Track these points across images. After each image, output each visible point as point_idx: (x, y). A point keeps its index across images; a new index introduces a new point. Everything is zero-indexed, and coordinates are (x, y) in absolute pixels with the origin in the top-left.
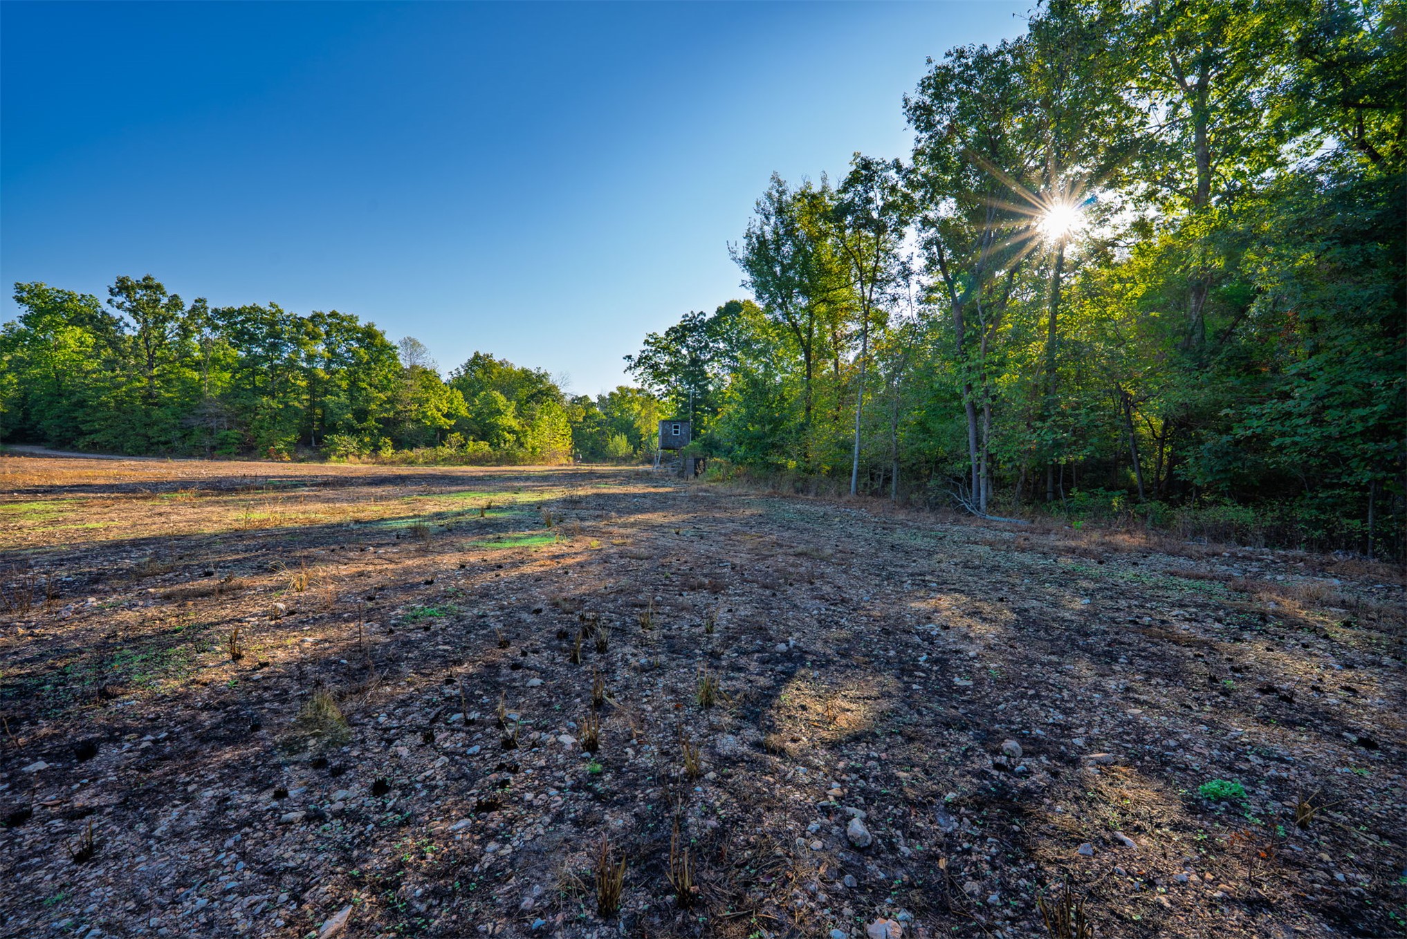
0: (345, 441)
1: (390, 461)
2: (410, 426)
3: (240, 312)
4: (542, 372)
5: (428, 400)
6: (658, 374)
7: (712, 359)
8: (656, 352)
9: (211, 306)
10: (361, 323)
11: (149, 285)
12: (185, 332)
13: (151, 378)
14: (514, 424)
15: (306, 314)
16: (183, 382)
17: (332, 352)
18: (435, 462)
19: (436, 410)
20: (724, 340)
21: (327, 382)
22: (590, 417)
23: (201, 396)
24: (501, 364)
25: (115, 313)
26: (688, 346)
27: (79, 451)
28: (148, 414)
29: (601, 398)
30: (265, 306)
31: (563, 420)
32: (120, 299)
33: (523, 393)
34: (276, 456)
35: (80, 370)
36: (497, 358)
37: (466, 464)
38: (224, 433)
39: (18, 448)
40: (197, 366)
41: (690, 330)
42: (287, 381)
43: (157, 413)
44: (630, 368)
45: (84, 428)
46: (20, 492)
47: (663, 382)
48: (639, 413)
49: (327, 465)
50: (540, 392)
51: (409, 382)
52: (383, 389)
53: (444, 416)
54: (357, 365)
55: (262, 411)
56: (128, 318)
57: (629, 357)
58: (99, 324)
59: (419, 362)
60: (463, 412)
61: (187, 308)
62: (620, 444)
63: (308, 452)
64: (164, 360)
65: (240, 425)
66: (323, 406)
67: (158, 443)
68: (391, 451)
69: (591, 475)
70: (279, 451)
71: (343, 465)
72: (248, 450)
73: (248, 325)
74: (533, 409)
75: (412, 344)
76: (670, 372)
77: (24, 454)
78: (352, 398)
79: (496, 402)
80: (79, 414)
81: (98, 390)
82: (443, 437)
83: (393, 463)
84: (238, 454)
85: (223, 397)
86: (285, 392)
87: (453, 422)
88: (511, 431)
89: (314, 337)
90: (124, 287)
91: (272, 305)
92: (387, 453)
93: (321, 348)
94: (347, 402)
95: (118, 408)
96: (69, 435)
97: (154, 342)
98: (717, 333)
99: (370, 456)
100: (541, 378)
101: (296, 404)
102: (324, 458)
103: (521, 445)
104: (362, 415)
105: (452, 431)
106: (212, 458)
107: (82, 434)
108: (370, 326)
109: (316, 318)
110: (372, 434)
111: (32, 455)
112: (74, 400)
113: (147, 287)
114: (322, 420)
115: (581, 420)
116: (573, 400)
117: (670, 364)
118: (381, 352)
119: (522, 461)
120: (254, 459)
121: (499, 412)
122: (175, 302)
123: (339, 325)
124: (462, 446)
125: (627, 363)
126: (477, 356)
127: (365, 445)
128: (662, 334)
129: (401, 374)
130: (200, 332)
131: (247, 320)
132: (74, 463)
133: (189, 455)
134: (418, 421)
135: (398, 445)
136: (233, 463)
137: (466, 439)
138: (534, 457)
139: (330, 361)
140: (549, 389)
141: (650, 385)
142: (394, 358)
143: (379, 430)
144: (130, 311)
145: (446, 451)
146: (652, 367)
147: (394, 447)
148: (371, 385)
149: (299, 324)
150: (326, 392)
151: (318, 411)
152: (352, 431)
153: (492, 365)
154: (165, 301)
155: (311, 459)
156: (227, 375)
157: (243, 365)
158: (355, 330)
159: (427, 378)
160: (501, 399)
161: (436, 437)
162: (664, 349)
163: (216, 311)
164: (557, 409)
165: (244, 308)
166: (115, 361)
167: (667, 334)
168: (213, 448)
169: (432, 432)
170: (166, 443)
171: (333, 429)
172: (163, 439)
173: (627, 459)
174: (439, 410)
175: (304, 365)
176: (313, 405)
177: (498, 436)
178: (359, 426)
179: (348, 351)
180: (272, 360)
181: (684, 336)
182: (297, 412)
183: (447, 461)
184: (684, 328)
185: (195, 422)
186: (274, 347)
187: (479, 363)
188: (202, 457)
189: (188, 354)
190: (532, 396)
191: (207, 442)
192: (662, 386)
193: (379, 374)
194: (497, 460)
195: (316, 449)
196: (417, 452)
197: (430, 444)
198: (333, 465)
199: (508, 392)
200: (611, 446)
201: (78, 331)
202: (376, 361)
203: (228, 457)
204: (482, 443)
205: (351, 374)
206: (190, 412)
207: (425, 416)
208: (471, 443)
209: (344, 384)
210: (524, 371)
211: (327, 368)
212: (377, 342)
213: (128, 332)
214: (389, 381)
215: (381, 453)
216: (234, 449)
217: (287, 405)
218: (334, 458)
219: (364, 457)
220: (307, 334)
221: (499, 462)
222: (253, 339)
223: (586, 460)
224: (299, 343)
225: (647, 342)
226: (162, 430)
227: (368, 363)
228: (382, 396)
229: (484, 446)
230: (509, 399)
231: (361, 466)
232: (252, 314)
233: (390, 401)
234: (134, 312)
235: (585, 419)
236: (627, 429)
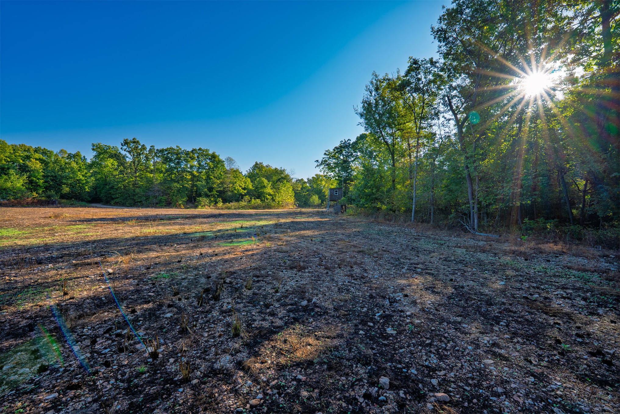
0: (204, 200)
1: (221, 208)
2: (230, 193)
3: (166, 150)
4: (283, 169)
5: (236, 183)
6: (330, 168)
7: (354, 160)
8: (330, 158)
9: (156, 148)
10: (211, 152)
11: (135, 142)
12: (147, 159)
13: (136, 177)
14: (271, 191)
15: (190, 150)
16: (147, 178)
17: (199, 164)
18: (239, 209)
19: (239, 186)
20: (360, 151)
21: (198, 176)
22: (304, 188)
23: (152, 183)
24: (267, 166)
25: (123, 153)
26: (343, 155)
27: (112, 205)
28: (134, 191)
29: (308, 179)
30: (175, 147)
31: (291, 189)
32: (125, 147)
33: (275, 178)
34: (178, 206)
35: (112, 175)
36: (265, 164)
37: (251, 209)
38: (160, 198)
39: (93, 205)
40: (152, 172)
41: (344, 148)
42: (183, 176)
43: (137, 190)
44: (318, 166)
45: (113, 196)
47: (332, 172)
48: (325, 186)
49: (197, 210)
50: (282, 178)
51: (229, 175)
52: (220, 178)
53: (243, 189)
54: (209, 169)
55: (173, 188)
56: (128, 155)
57: (317, 161)
58: (118, 157)
59: (233, 167)
60: (251, 187)
61: (148, 149)
62: (315, 199)
63: (191, 205)
64: (141, 170)
65: (167, 194)
66: (196, 186)
67: (137, 202)
68: (221, 204)
69: (301, 213)
70: (180, 205)
71: (203, 210)
72: (169, 204)
73: (169, 155)
74: (279, 185)
75: (230, 160)
76: (335, 167)
77: (93, 207)
78: (207, 183)
79: (263, 183)
80: (112, 191)
81: (118, 182)
82: (242, 198)
83: (222, 209)
84: (165, 206)
85: (160, 184)
86: (182, 181)
87: (246, 191)
88: (270, 195)
89: (193, 159)
90: (126, 143)
91: (177, 147)
92: (220, 204)
93: (196, 163)
94: (205, 184)
95: (124, 189)
96: (109, 199)
97: (136, 163)
98: (356, 149)
99: (213, 206)
100: (282, 172)
101: (187, 185)
102: (196, 207)
103: (274, 200)
104: (211, 189)
105: (245, 195)
106: (156, 207)
107: (113, 199)
108: (214, 153)
109: (193, 151)
110: (214, 197)
111: (96, 207)
112: (110, 186)
113: (134, 142)
114: (196, 192)
115: (300, 189)
116: (297, 181)
117: (335, 163)
118: (218, 163)
119: (274, 207)
120: (171, 208)
121: (264, 187)
122: (144, 148)
123: (202, 153)
124: (249, 201)
125: (316, 164)
126: (256, 164)
127: (212, 201)
128: (332, 150)
129: (226, 172)
133: (147, 207)
134: (232, 191)
135: (225, 201)
136: (163, 209)
137: (251, 198)
138: (279, 205)
139: (199, 168)
140: (286, 176)
141: (327, 173)
142: (223, 166)
143: (218, 195)
144: (128, 151)
145: (243, 203)
146: (327, 165)
147: (223, 202)
148: (214, 177)
149: (187, 153)
150: (198, 180)
151: (195, 188)
152: (207, 196)
153: (262, 167)
154: (140, 147)
155: (191, 207)
156: (162, 175)
157: (167, 171)
158: (208, 155)
159: (236, 173)
160: (265, 181)
161: (239, 198)
162: (333, 157)
163: (157, 150)
164: (288, 185)
165: (168, 148)
166: (124, 171)
167: (334, 150)
168: (157, 203)
169: (238, 196)
170: (140, 202)
171: (200, 195)
172: (139, 200)
173: (319, 206)
174: (240, 186)
175: (189, 170)
176: (193, 186)
177: (264, 197)
178: (210, 194)
179: (206, 164)
180: (177, 169)
181: (341, 150)
182: (187, 189)
183: (243, 208)
184: (341, 147)
185: (150, 193)
186: (178, 163)
187: (258, 166)
188: (152, 207)
189: (148, 168)
190: (279, 180)
191: (155, 201)
192: (332, 173)
193: (217, 173)
194: (263, 207)
195: (193, 203)
196: (232, 204)
197: (237, 201)
198: (199, 210)
199: (268, 178)
200: (311, 200)
201: (112, 160)
202: (216, 167)
203: (161, 207)
204: (257, 200)
205: (206, 173)
206: (148, 189)
207: (235, 189)
208: (253, 200)
209: (204, 177)
210: (276, 169)
211: (197, 171)
212: (217, 159)
213: (128, 160)
214: (221, 175)
215: (218, 205)
216: (164, 204)
217: (183, 186)
218: (200, 207)
219: (211, 207)
220: (190, 157)
221: (264, 208)
222: (171, 160)
223: (300, 206)
224: (187, 161)
225: (325, 154)
226: (139, 197)
227: (213, 168)
228: (218, 181)
229: (258, 201)
230: (269, 181)
231: (210, 210)
232: (170, 150)
233: (222, 183)
234: (130, 152)
235: (302, 189)
236: (319, 193)
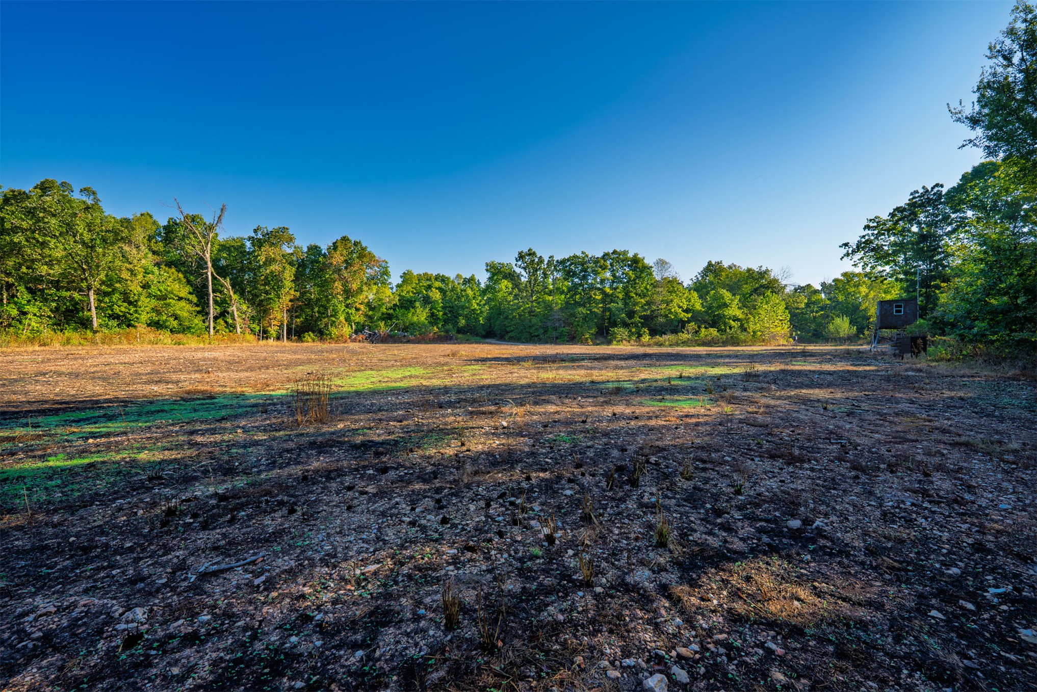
0: (621, 332)
1: (648, 344)
2: (662, 320)
3: (568, 260)
4: (764, 269)
5: (672, 301)
6: (881, 256)
7: (954, 231)
8: (879, 234)
9: (555, 259)
10: (630, 255)
11: (531, 254)
12: (545, 275)
13: (532, 302)
14: (739, 313)
15: (600, 255)
16: (545, 303)
17: (614, 276)
18: (677, 345)
19: (677, 307)
20: (973, 207)
21: (612, 294)
22: (814, 303)
23: (552, 309)
24: (730, 267)
25: (518, 270)
26: (919, 223)
27: (506, 341)
28: (530, 321)
29: (823, 285)
30: (579, 254)
31: (782, 307)
32: (520, 263)
33: (747, 288)
34: (584, 342)
35: (506, 301)
36: (726, 264)
37: (699, 345)
38: (561, 329)
39: (487, 340)
40: (551, 293)
41: (922, 205)
42: (591, 296)
43: (534, 320)
44: (848, 254)
45: (508, 329)
46: (475, 360)
47: (887, 263)
48: (867, 295)
49: (610, 347)
50: (762, 286)
51: (660, 290)
52: (645, 296)
53: (684, 311)
54: (628, 282)
55: (578, 316)
56: (523, 273)
57: (846, 245)
58: (511, 276)
59: (666, 275)
60: (698, 307)
61: (546, 262)
62: (842, 325)
63: (602, 339)
64: (538, 292)
65: (569, 325)
66: (609, 310)
67: (535, 336)
68: (648, 337)
69: (805, 354)
70: (587, 339)
71: (619, 347)
72: (573, 339)
73: (572, 267)
74: (755, 300)
75: (662, 263)
76: (895, 253)
77: (487, 343)
78: (626, 304)
79: (723, 298)
80: (506, 323)
81: (513, 310)
82: (683, 327)
83: (649, 345)
84: (568, 341)
85: (561, 309)
86: (590, 304)
87: (690, 315)
88: (736, 319)
89: (604, 268)
90: (521, 257)
91: (583, 253)
92: (646, 338)
93: (608, 274)
94: (623, 306)
95: (519, 319)
96: (503, 333)
97: (533, 282)
98: (962, 202)
99: (636, 341)
100: (763, 274)
101: (596, 310)
102: (609, 343)
103: (745, 330)
104: (631, 314)
105: (689, 321)
106: (556, 344)
107: (507, 332)
108: (635, 255)
109: (606, 256)
110: (637, 326)
111: (491, 343)
112: (505, 315)
113: (530, 254)
114: (609, 319)
115: (803, 306)
116: (796, 290)
117: (895, 244)
118: (642, 272)
119: (745, 343)
120: (576, 344)
121: (725, 305)
122: (541, 260)
123: (618, 257)
124: (696, 332)
125: (844, 251)
126: (710, 264)
127: (633, 334)
128: (885, 216)
129: (655, 285)
130: (553, 275)
131: (572, 264)
132: (502, 347)
133: (546, 343)
134: (666, 316)
135: (653, 333)
136: (564, 346)
137: (699, 327)
138: (755, 339)
139: (613, 282)
140: (771, 281)
141: (873, 268)
142: (651, 274)
143: (642, 323)
144: (523, 268)
145: (685, 336)
146: (873, 250)
147: (650, 334)
148: (636, 294)
149: (596, 261)
150: (612, 301)
151: (608, 314)
152: (625, 325)
153: (722, 269)
154: (537, 260)
155: (602, 343)
156: (563, 296)
157: (570, 290)
158: (626, 259)
159: (672, 284)
160: (727, 295)
161: (677, 326)
162: (888, 230)
163: (557, 261)
164: (775, 299)
165: (570, 257)
166: (518, 295)
167: (892, 215)
168: (557, 338)
169: (676, 323)
170: (538, 336)
171: (615, 324)
172: (536, 334)
173: (850, 339)
174: (680, 307)
175: (599, 286)
176: (605, 310)
177: (725, 324)
178: (629, 322)
179: (623, 274)
180: (583, 286)
181: (915, 214)
182: (596, 314)
183: (685, 343)
184: (912, 205)
185: (549, 324)
186: (585, 277)
187: (712, 269)
188: (551, 343)
189: (546, 288)
190: (756, 290)
191: (554, 334)
192: (887, 268)
193: (641, 288)
194: (723, 342)
195: (605, 337)
196: (665, 337)
197: (675, 331)
198: (614, 347)
199: (733, 289)
200: (831, 327)
201: (506, 282)
202: (639, 277)
203: (563, 343)
204: (712, 330)
205: (624, 288)
206: (547, 319)
207: (671, 313)
208: (703, 330)
209: (621, 296)
210: (749, 270)
211: (611, 287)
212: (640, 265)
213: (523, 279)
214: (647, 290)
215: (642, 339)
216: (566, 338)
217: (591, 312)
218: (615, 342)
219: (632, 342)
220: (601, 267)
221: (725, 344)
222: (575, 274)
223: (801, 340)
224: (596, 273)
225: (867, 227)
226: (536, 329)
227: (634, 280)
228: (642, 300)
229: (714, 332)
230: (734, 295)
231: (630, 347)
232: (573, 259)
233: (649, 303)
234: (525, 268)
235: (808, 305)
236: (853, 312)
